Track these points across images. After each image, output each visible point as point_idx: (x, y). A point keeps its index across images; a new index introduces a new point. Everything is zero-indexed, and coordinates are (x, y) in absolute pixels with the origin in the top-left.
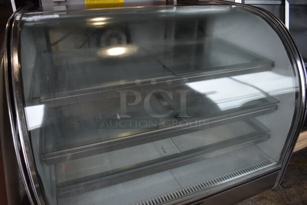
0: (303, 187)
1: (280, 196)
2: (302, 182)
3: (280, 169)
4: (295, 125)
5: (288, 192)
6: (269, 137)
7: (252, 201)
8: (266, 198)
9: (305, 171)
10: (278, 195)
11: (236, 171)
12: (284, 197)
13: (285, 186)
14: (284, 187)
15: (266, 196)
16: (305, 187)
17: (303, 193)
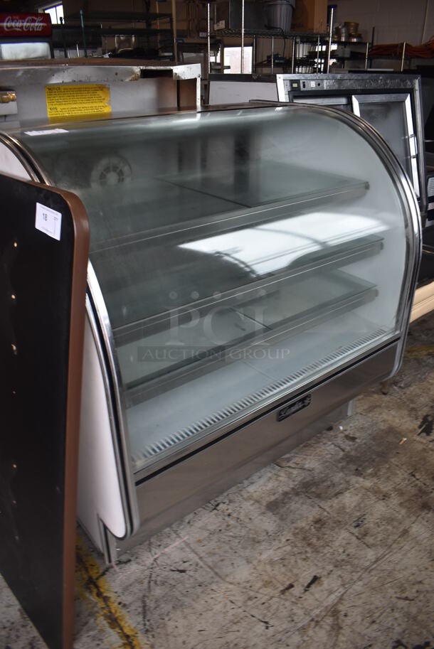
0: (428, 382)
1: (399, 401)
2: (423, 377)
3: (398, 339)
4: (410, 265)
5: (408, 392)
6: (376, 293)
7: (361, 414)
8: (380, 406)
9: (424, 362)
10: (395, 398)
11: (342, 348)
12: (405, 400)
13: (402, 385)
14: (400, 387)
15: (378, 404)
16: (431, 381)
17: (429, 389)
